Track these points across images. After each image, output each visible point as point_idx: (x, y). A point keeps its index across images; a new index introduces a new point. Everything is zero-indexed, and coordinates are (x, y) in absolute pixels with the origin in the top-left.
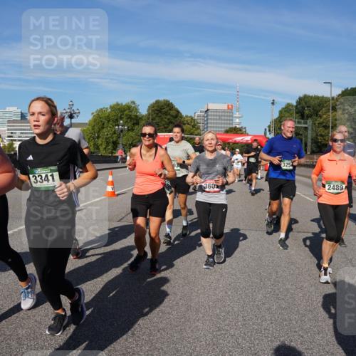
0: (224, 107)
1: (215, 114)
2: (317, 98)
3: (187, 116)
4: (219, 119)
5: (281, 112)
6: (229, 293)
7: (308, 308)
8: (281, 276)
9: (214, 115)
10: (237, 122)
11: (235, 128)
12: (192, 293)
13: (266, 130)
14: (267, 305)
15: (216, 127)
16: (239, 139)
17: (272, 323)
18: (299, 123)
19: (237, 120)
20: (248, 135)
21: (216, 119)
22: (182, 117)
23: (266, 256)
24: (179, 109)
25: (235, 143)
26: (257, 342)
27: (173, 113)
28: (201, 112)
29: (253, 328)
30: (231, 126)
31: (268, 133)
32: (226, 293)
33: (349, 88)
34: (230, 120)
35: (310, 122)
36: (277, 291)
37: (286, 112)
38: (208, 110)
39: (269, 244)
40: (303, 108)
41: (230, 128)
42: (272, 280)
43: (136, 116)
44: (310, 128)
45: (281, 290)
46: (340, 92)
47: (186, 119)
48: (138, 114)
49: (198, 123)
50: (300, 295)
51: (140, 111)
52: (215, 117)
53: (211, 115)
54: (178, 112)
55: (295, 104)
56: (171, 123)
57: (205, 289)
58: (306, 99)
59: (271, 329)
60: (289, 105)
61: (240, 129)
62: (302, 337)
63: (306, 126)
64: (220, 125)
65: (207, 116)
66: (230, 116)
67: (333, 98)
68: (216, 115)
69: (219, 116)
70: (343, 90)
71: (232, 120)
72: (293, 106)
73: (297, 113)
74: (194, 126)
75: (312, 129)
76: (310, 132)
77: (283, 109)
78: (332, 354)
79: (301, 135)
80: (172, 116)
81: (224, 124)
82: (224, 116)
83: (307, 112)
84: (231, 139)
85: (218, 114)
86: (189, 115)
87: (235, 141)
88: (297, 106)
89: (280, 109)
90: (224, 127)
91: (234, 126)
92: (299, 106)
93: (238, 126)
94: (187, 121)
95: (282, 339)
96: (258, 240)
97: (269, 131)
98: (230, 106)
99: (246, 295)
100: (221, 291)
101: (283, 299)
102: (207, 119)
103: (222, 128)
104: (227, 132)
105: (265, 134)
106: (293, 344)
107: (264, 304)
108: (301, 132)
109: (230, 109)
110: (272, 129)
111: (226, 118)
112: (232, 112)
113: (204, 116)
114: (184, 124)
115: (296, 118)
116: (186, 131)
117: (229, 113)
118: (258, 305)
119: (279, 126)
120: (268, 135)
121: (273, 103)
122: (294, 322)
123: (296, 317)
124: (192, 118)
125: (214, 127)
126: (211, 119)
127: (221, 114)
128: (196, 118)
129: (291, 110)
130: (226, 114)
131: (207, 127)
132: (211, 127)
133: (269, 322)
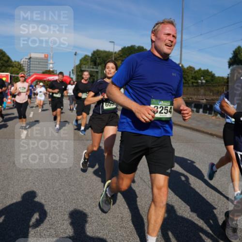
0: (42, 56)
1: (36, 60)
2: (105, 52)
3: (15, 62)
4: (39, 64)
5: (81, 61)
6: (36, 184)
7: (90, 190)
9: (35, 62)
10: (51, 67)
11: (49, 71)
12: (9, 185)
13: (70, 72)
14: (62, 190)
15: (36, 70)
16: (52, 78)
17: (65, 202)
18: (93, 68)
19: (51, 65)
21: (36, 64)
22: (11, 62)
25: (49, 81)
26: (54, 216)
27: (5, 58)
28: (26, 59)
29: (52, 207)
30: (47, 69)
31: (72, 74)
32: (34, 183)
33: (126, 47)
35: (100, 68)
36: (70, 181)
37: (85, 59)
38: (30, 58)
40: (96, 58)
41: (46, 71)
42: (67, 173)
44: (100, 72)
45: (73, 179)
47: (15, 63)
49: (23, 66)
50: (85, 182)
53: (33, 61)
54: (9, 58)
55: (90, 55)
56: (3, 65)
57: (18, 182)
58: (98, 53)
59: (64, 206)
60: (86, 56)
61: (53, 72)
63: (97, 70)
64: (39, 69)
65: (30, 62)
66: (46, 62)
67: (115, 53)
69: (38, 62)
70: (123, 47)
71: (47, 65)
72: (88, 56)
73: (91, 61)
74: (20, 69)
75: (101, 72)
76: (99, 74)
77: (82, 58)
78: (104, 219)
79: (94, 76)
80: (4, 61)
81: (42, 67)
82: (42, 62)
83: (98, 61)
84: (45, 78)
85: (38, 60)
86: (17, 61)
87: (49, 79)
90: (42, 70)
91: (48, 69)
92: (93, 57)
93: (51, 70)
94: (15, 65)
97: (73, 73)
98: (46, 56)
99: (48, 184)
100: (31, 183)
101: (73, 185)
102: (30, 64)
103: (40, 70)
104: (44, 73)
105: (70, 75)
108: (94, 75)
110: (75, 72)
111: (43, 63)
112: (47, 60)
113: (27, 62)
114: (13, 67)
115: (90, 65)
116: (14, 72)
117: (45, 60)
118: (56, 191)
119: (79, 70)
120: (72, 76)
121: (75, 54)
122: (80, 200)
123: (82, 197)
124: (19, 63)
125: (34, 70)
126: (33, 64)
127: (39, 60)
128: (22, 63)
129: (87, 59)
130: (43, 61)
131: (30, 70)
132: (32, 70)
133: (62, 202)
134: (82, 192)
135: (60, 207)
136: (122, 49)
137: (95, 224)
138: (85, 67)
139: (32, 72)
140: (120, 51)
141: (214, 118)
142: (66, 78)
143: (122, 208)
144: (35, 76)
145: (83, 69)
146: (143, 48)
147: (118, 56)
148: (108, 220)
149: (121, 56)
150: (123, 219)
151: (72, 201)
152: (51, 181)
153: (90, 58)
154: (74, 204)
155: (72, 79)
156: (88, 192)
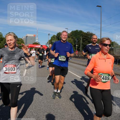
0: (32, 35)
3: (20, 38)
4: (31, 40)
5: (51, 38)
7: (57, 102)
8: (48, 92)
10: (37, 41)
11: (36, 43)
13: (46, 43)
14: (43, 101)
15: (30, 42)
16: (37, 46)
17: (44, 107)
19: (37, 40)
20: (40, 45)
21: (30, 40)
23: (44, 85)
24: (17, 36)
25: (36, 48)
26: (39, 113)
28: (25, 37)
30: (35, 42)
33: (74, 31)
34: (34, 40)
36: (47, 97)
37: (53, 37)
38: (27, 37)
39: (45, 81)
40: (59, 37)
41: (35, 43)
42: (45, 93)
43: (2, 38)
46: (71, 32)
47: (19, 39)
48: (2, 37)
49: (23, 41)
51: (3, 36)
52: (29, 39)
53: (28, 38)
55: (56, 35)
60: (54, 35)
61: (38, 43)
62: (54, 111)
65: (27, 38)
66: (34, 39)
68: (30, 38)
71: (35, 40)
72: (55, 36)
73: (57, 38)
74: (22, 42)
77: (52, 37)
78: (63, 116)
84: (34, 46)
86: (21, 38)
87: (36, 47)
88: (57, 36)
89: (51, 37)
91: (36, 42)
93: (37, 42)
95: (47, 112)
96: (41, 80)
97: (48, 44)
98: (35, 35)
101: (48, 99)
102: (27, 40)
103: (32, 42)
104: (33, 44)
105: (46, 45)
106: (51, 113)
107: (42, 101)
109: (35, 36)
110: (49, 43)
111: (33, 39)
112: (35, 37)
113: (26, 38)
114: (19, 41)
115: (56, 40)
116: (19, 43)
117: (34, 38)
118: (40, 101)
119: (51, 42)
120: (47, 45)
121: (49, 35)
122: (52, 106)
123: (53, 104)
124: (21, 39)
125: (29, 42)
126: (28, 40)
127: (31, 38)
128: (23, 39)
129: (55, 37)
130: (33, 38)
131: (27, 42)
132: (28, 42)
133: (43, 107)
134: (53, 102)
135: (42, 109)
136: (72, 32)
137: (59, 118)
138: (54, 41)
139: (28, 44)
140: (71, 33)
141: (118, 66)
142: (44, 46)
143: (72, 110)
144: (29, 45)
145: (52, 42)
146: (82, 31)
147: (70, 35)
148: (65, 116)
149: (71, 35)
150: (73, 116)
151: (48, 107)
152: (38, 96)
153: (56, 36)
154: (49, 108)
155: (47, 47)
156: (56, 102)
